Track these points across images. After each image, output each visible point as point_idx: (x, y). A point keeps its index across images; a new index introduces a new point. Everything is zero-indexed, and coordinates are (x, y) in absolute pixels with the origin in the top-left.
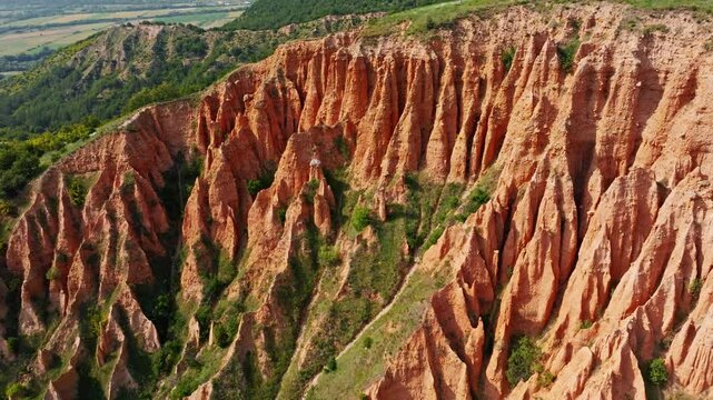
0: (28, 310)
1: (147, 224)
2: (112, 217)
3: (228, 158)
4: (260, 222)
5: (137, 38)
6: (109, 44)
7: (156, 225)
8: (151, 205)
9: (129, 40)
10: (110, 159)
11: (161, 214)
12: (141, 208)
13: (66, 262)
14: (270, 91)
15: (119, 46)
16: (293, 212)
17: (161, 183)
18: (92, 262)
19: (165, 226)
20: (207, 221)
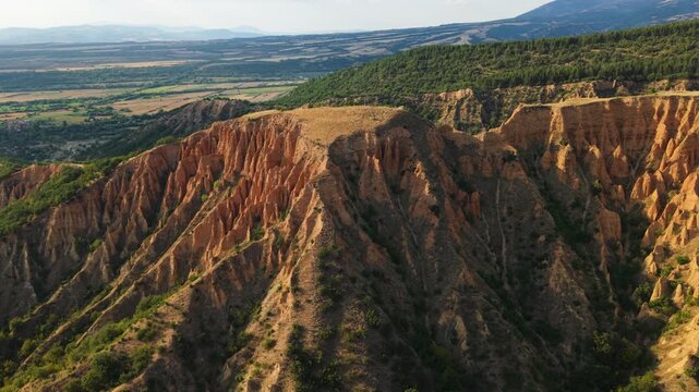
0: (106, 216)
1: (151, 188)
2: (140, 184)
3: (183, 165)
4: (189, 187)
5: (211, 108)
6: (194, 111)
7: (155, 190)
8: (154, 181)
9: (206, 109)
10: (143, 163)
11: (158, 185)
12: (151, 182)
13: (122, 198)
14: (206, 142)
15: (199, 113)
16: (198, 183)
17: (161, 174)
18: (130, 200)
19: (158, 190)
20: (173, 187)
